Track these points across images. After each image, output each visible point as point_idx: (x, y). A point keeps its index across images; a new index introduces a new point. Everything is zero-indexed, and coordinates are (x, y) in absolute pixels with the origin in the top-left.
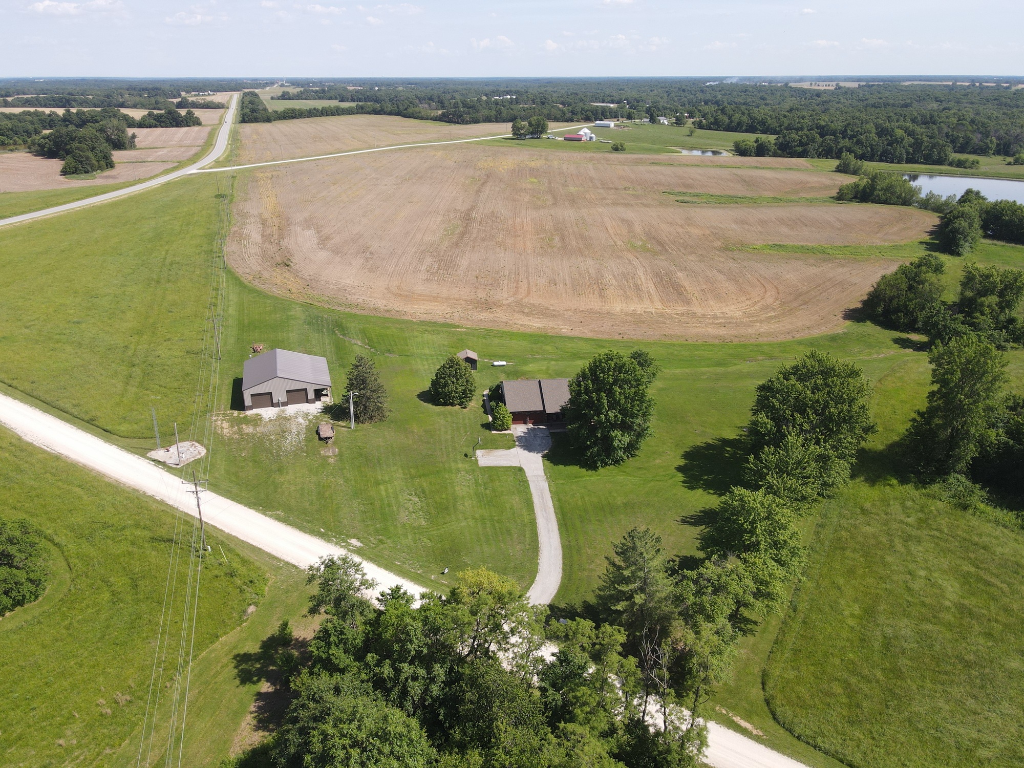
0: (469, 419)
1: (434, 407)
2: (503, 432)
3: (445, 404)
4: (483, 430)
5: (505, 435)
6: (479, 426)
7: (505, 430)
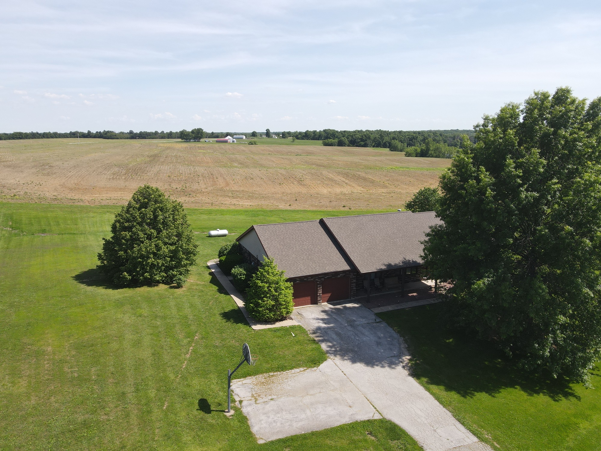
0: (192, 306)
1: (110, 291)
2: (278, 325)
3: (134, 283)
4: (229, 325)
5: (287, 331)
6: (219, 318)
7: (283, 319)
